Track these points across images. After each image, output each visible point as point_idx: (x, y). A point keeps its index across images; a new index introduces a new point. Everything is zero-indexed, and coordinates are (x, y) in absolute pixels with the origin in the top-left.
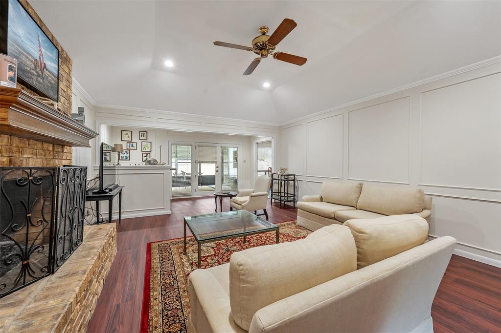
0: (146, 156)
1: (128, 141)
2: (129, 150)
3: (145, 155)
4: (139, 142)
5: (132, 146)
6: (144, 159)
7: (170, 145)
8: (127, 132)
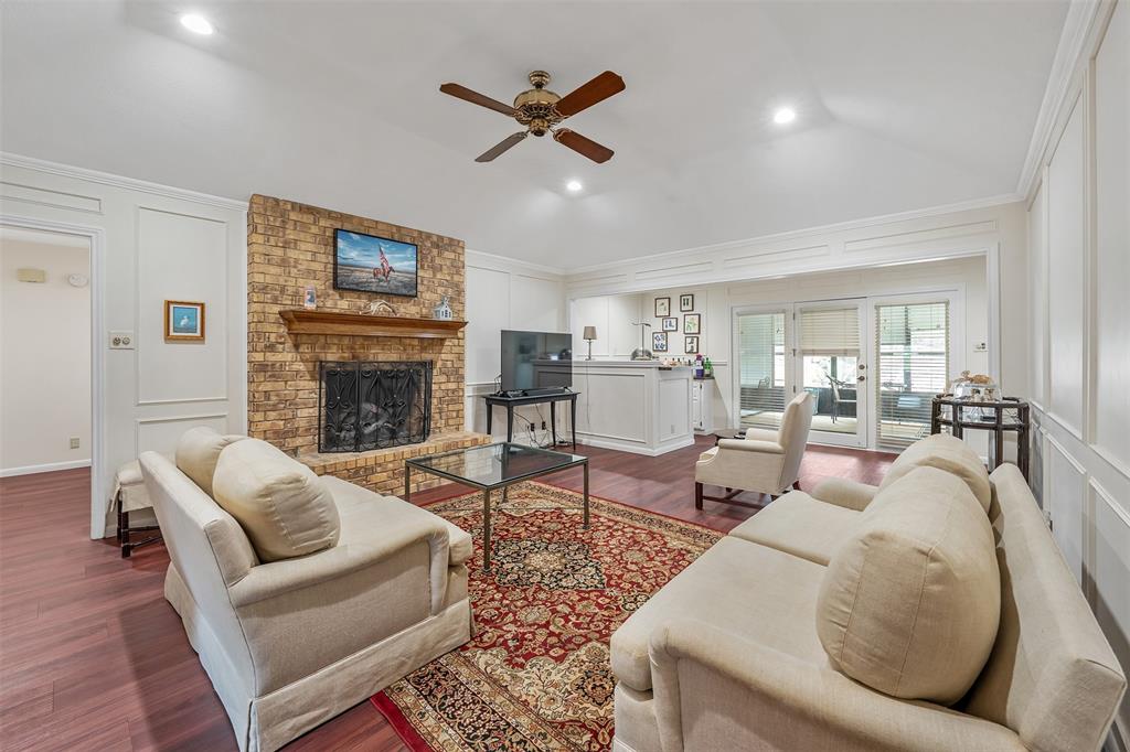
0: (692, 343)
1: (665, 317)
2: (666, 332)
3: (689, 340)
4: (680, 316)
5: (670, 325)
6: (689, 349)
7: (735, 316)
8: (662, 301)
